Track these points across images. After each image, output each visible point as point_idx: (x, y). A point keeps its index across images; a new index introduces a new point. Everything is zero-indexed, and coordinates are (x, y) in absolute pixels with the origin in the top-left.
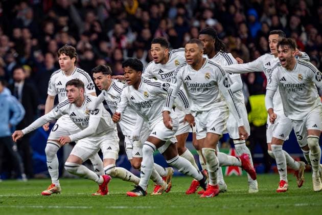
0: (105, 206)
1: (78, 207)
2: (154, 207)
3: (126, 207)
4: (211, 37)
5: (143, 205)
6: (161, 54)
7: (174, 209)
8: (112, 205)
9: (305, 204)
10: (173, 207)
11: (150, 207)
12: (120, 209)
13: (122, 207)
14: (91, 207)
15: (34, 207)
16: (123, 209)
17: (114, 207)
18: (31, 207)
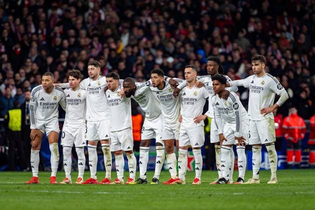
0: (93, 192)
1: (73, 192)
2: (129, 193)
3: (109, 193)
4: (216, 63)
5: (121, 192)
6: (158, 81)
7: (143, 195)
8: (98, 191)
9: (241, 193)
10: (142, 193)
11: (125, 193)
12: (104, 194)
13: (105, 193)
14: (83, 193)
15: (42, 191)
16: (106, 194)
17: (100, 193)
18: (40, 191)
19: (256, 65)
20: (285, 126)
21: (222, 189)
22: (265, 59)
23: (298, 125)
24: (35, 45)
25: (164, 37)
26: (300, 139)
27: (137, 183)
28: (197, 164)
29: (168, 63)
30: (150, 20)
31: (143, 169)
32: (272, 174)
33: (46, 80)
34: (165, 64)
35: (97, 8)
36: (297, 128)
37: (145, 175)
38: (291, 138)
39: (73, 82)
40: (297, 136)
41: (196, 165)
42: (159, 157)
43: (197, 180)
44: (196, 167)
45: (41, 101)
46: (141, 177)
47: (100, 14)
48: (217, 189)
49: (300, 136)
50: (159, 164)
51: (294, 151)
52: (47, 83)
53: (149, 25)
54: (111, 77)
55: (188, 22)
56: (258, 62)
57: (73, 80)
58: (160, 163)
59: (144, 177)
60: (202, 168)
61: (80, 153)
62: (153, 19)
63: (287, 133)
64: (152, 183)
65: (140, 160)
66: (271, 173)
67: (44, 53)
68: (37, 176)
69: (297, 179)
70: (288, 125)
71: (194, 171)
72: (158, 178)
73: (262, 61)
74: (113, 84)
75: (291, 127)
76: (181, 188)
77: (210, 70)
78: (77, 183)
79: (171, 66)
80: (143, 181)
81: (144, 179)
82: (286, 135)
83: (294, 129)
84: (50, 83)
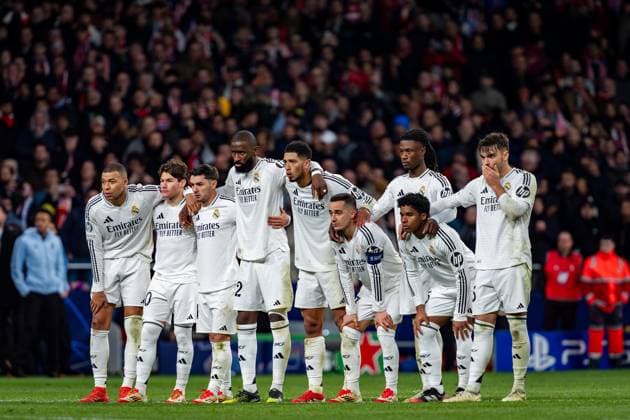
6: (297, 168)
19: (490, 156)
20: (586, 278)
21: (444, 411)
22: (507, 140)
23: (614, 275)
24: (43, 108)
25: (320, 88)
26: (620, 303)
27: (240, 401)
28: (387, 358)
29: (323, 144)
30: (285, 52)
31: (248, 371)
32: (516, 382)
33: (110, 181)
34: (318, 147)
35: (171, 28)
36: (612, 280)
37: (254, 382)
38: (600, 303)
39: (170, 185)
40: (612, 298)
41: (385, 361)
42: (278, 344)
43: (389, 393)
44: (385, 366)
45: (107, 224)
46: (245, 388)
47: (175, 41)
48: (431, 412)
49: (619, 298)
50: (280, 359)
51: (606, 330)
52: (113, 186)
53: (283, 62)
54: (200, 174)
55: (366, 55)
56: (493, 149)
57: (168, 180)
58: (282, 357)
59: (253, 389)
60: (398, 366)
61: (183, 338)
62: (291, 48)
63: (591, 290)
64: (270, 400)
65: (241, 352)
66: (513, 379)
67: (64, 123)
68: (105, 386)
69: (604, 390)
70: (594, 274)
71: (383, 375)
72: (281, 390)
73: (502, 145)
74: (203, 191)
75: (598, 280)
76: (356, 412)
77: (408, 160)
78: (170, 400)
79: (329, 151)
80: (250, 397)
81: (254, 391)
82: (590, 297)
83: (605, 285)
84: (118, 188)
